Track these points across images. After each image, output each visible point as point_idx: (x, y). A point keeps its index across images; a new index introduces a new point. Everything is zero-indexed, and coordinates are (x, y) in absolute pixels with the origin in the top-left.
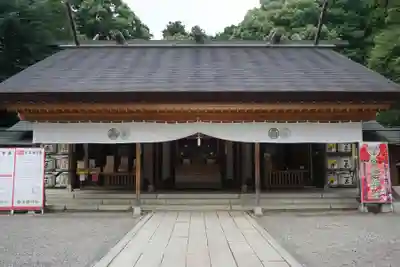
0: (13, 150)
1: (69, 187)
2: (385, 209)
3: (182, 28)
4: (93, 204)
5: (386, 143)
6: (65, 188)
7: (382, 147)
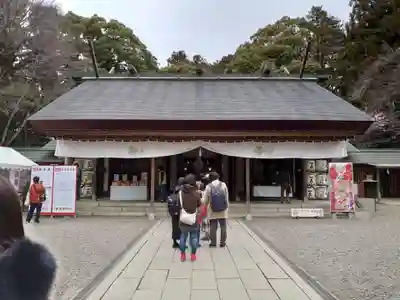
0: (51, 167)
1: (94, 197)
2: (351, 216)
3: (185, 56)
4: (115, 211)
5: (351, 164)
6: (91, 198)
7: (348, 167)
